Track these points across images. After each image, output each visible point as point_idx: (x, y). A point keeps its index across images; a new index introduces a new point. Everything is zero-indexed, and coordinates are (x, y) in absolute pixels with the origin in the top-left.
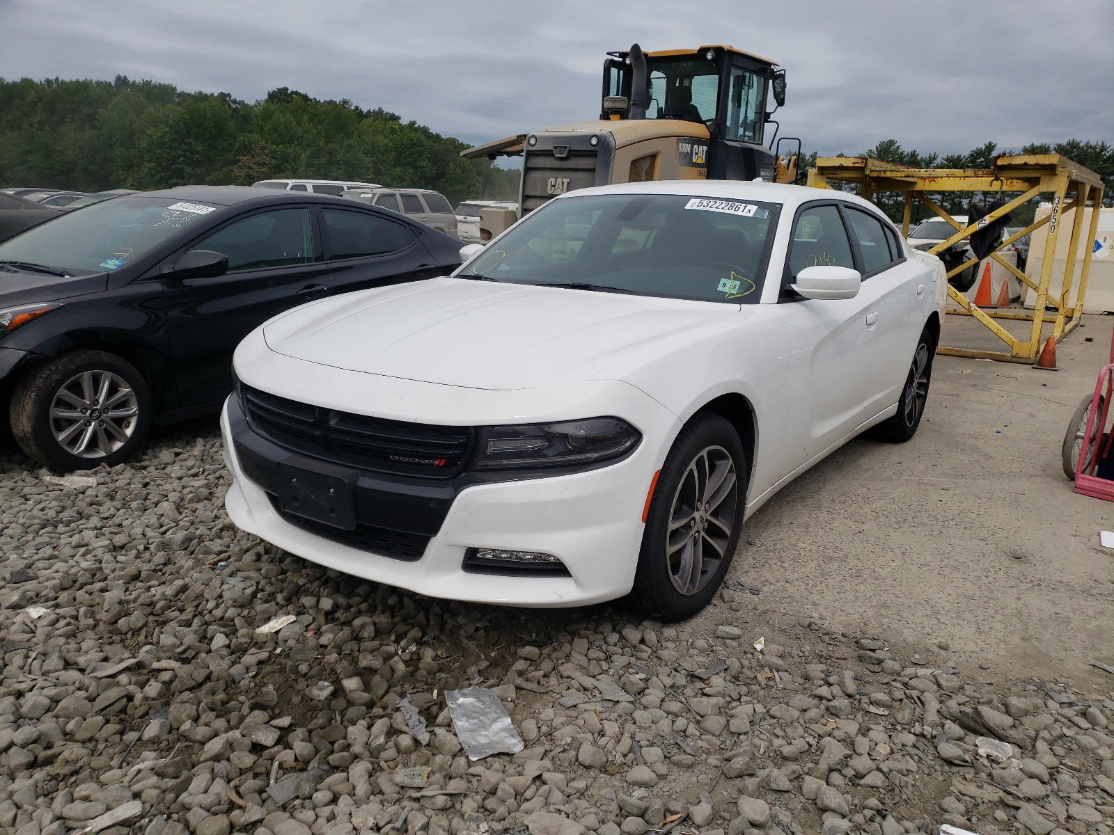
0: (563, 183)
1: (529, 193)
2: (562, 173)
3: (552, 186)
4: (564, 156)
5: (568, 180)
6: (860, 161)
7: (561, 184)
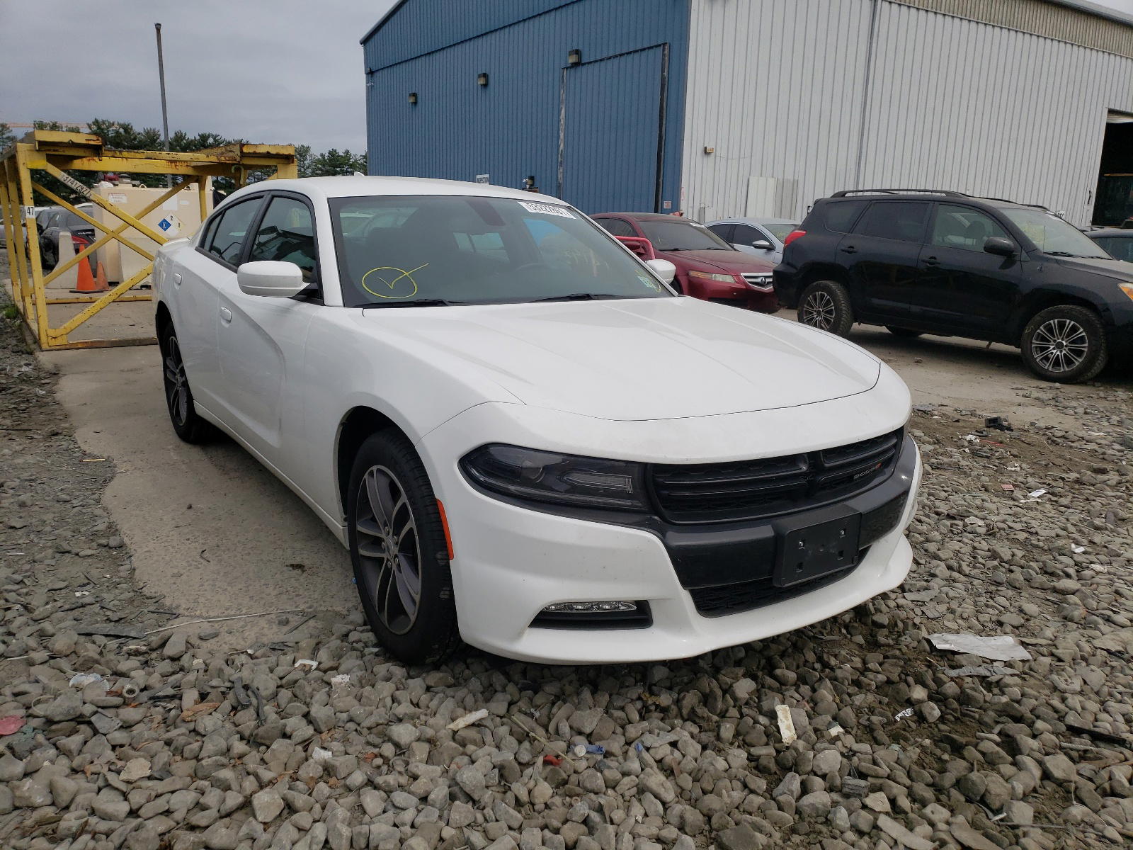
6: (94, 138)
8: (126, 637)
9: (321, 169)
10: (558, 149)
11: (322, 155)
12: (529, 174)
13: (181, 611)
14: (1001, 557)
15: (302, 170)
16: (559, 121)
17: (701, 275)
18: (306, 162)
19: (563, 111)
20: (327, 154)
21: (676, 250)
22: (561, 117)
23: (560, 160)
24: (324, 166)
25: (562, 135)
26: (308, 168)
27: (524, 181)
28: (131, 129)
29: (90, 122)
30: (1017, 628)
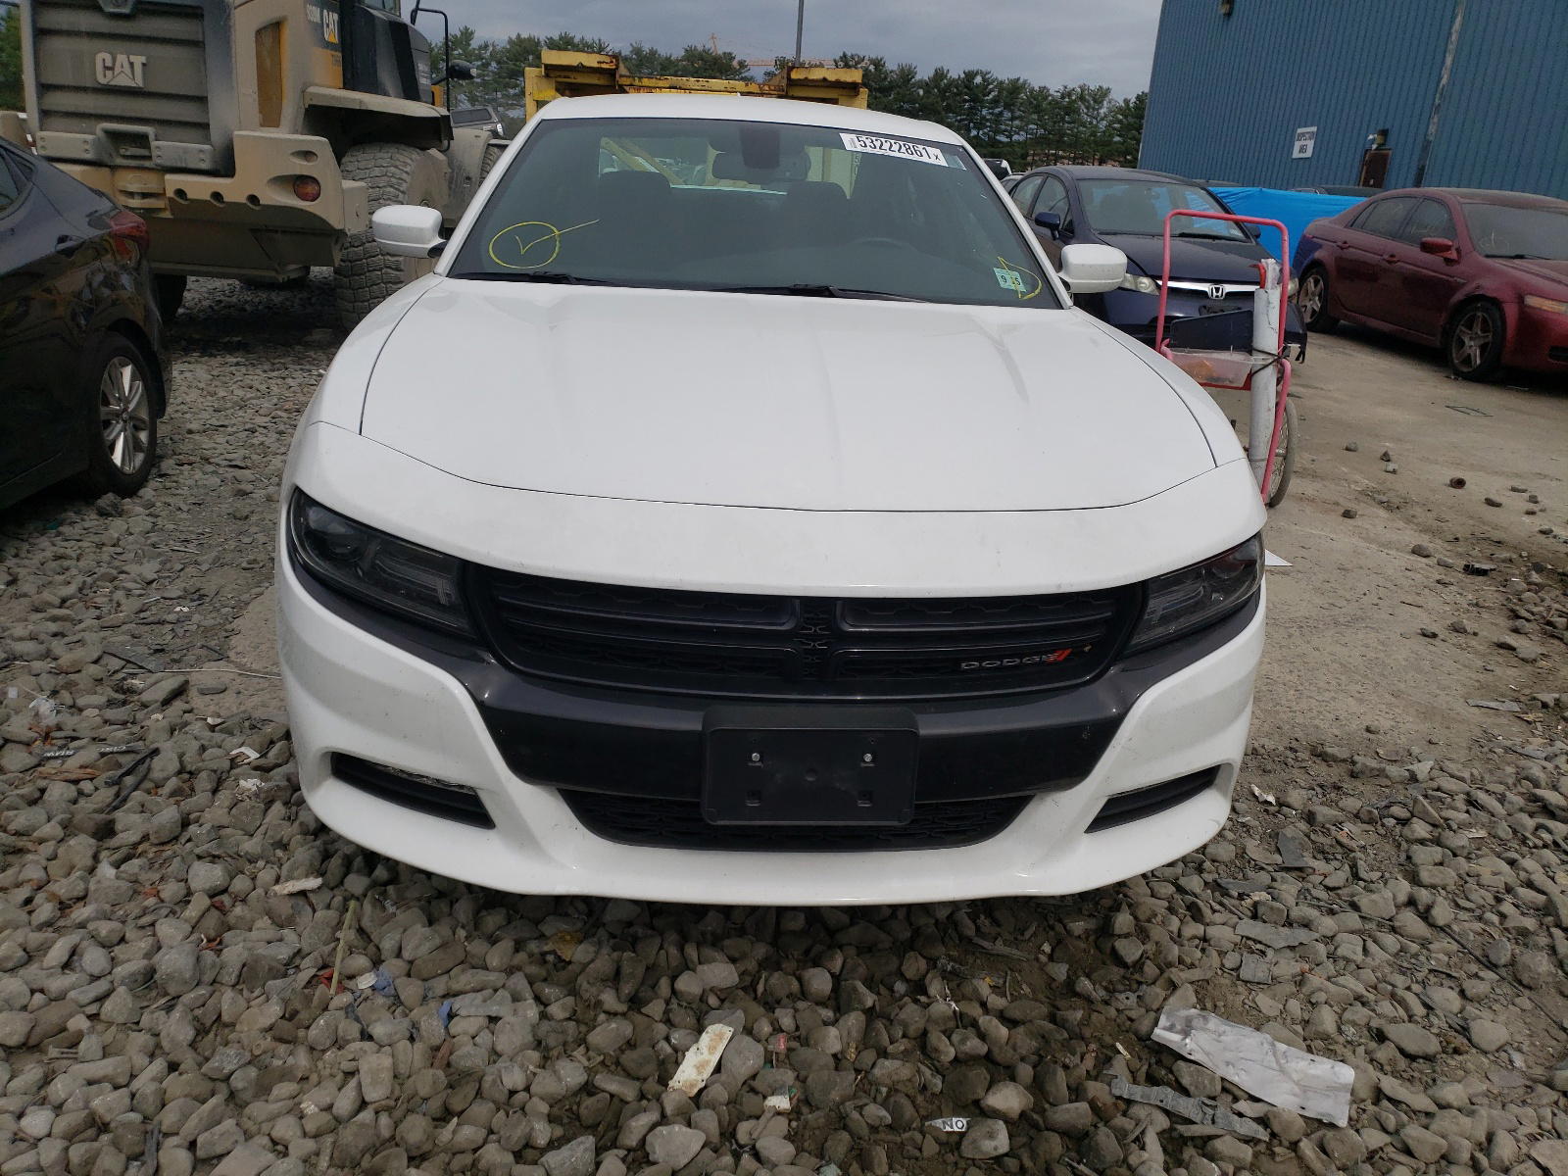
0: (132, 64)
1: (50, 78)
2: (128, 45)
3: (107, 68)
4: (126, 10)
5: (143, 59)
6: (608, 60)
7: (126, 65)
8: (141, 667)
9: (1120, 122)
10: (1439, 82)
11: (1126, 101)
12: (1380, 127)
13: (232, 654)
14: (1557, 916)
15: (1095, 122)
16: (1450, 34)
17: (1547, 305)
18: (1102, 111)
19: (1459, 19)
20: (1133, 100)
21: (1521, 257)
22: (1453, 31)
23: (1437, 101)
24: (1126, 117)
25: (1449, 60)
26: (1102, 119)
27: (1371, 137)
28: (883, 66)
29: (837, 58)
30: (1412, 1058)
